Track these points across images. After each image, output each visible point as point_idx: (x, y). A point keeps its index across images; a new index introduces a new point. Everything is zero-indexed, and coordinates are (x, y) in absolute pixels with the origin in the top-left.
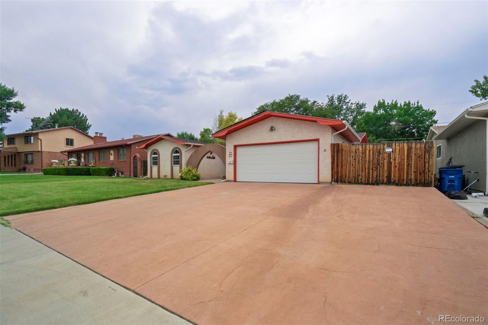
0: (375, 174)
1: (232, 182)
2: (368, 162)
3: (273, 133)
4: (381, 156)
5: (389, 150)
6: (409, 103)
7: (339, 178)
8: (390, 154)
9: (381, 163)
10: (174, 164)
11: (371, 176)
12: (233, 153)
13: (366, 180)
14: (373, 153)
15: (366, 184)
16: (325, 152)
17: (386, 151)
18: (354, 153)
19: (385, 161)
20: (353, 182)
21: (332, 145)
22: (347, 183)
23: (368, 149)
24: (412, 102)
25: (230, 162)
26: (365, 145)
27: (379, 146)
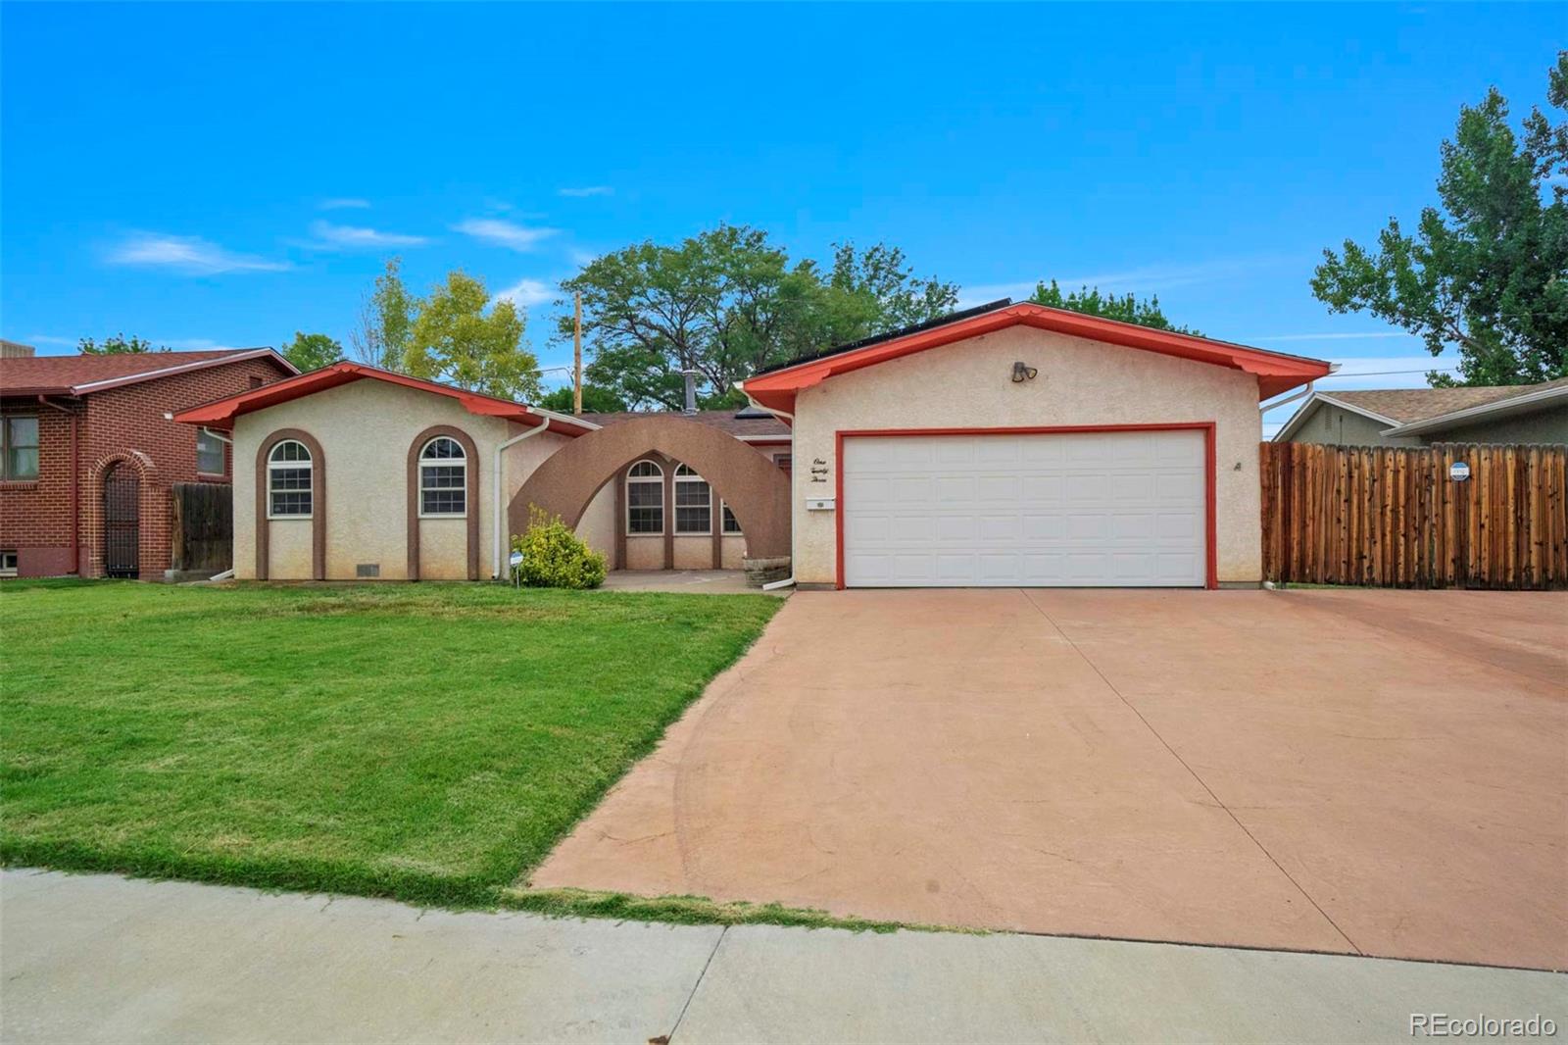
0: (1416, 549)
1: (829, 590)
2: (1392, 511)
3: (1027, 391)
4: (1434, 492)
5: (1459, 471)
6: (1131, 301)
7: (1294, 566)
8: (1462, 485)
9: (1436, 515)
10: (427, 509)
11: (1402, 559)
12: (831, 464)
13: (1388, 571)
14: (1408, 479)
15: (1385, 585)
16: (1237, 473)
17: (1452, 474)
18: (1343, 480)
19: (1449, 509)
20: (1342, 580)
21: (1267, 449)
22: (1321, 583)
23: (1391, 465)
24: (1139, 300)
25: (821, 505)
26: (1379, 453)
27: (1427, 458)
